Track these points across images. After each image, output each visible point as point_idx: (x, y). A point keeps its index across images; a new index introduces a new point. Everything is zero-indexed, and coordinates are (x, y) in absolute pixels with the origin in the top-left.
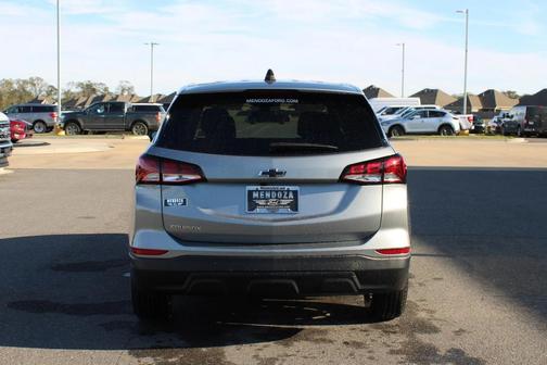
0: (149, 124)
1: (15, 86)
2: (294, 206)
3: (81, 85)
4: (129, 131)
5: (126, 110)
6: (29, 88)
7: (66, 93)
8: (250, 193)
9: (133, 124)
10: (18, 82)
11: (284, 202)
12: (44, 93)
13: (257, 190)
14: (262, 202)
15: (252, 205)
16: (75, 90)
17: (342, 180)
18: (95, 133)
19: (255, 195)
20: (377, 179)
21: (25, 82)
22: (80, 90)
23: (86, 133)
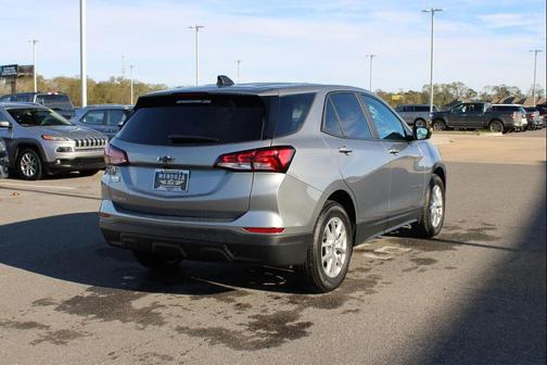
0: (505, 122)
1: (441, 90)
2: (183, 186)
3: (496, 88)
4: (486, 128)
5: (485, 110)
6: (451, 91)
7: (483, 95)
8: (157, 174)
9: (491, 121)
10: (443, 86)
11: (178, 183)
12: (464, 95)
13: (162, 173)
14: (163, 182)
15: (157, 184)
16: (490, 92)
17: (216, 167)
18: (460, 130)
19: (160, 176)
20: (249, 167)
21: (448, 86)
22: (495, 93)
23: (452, 129)
